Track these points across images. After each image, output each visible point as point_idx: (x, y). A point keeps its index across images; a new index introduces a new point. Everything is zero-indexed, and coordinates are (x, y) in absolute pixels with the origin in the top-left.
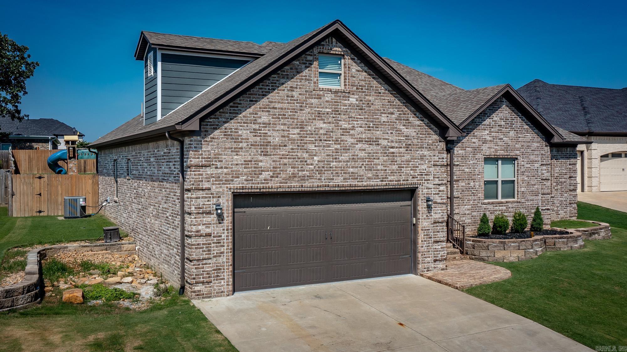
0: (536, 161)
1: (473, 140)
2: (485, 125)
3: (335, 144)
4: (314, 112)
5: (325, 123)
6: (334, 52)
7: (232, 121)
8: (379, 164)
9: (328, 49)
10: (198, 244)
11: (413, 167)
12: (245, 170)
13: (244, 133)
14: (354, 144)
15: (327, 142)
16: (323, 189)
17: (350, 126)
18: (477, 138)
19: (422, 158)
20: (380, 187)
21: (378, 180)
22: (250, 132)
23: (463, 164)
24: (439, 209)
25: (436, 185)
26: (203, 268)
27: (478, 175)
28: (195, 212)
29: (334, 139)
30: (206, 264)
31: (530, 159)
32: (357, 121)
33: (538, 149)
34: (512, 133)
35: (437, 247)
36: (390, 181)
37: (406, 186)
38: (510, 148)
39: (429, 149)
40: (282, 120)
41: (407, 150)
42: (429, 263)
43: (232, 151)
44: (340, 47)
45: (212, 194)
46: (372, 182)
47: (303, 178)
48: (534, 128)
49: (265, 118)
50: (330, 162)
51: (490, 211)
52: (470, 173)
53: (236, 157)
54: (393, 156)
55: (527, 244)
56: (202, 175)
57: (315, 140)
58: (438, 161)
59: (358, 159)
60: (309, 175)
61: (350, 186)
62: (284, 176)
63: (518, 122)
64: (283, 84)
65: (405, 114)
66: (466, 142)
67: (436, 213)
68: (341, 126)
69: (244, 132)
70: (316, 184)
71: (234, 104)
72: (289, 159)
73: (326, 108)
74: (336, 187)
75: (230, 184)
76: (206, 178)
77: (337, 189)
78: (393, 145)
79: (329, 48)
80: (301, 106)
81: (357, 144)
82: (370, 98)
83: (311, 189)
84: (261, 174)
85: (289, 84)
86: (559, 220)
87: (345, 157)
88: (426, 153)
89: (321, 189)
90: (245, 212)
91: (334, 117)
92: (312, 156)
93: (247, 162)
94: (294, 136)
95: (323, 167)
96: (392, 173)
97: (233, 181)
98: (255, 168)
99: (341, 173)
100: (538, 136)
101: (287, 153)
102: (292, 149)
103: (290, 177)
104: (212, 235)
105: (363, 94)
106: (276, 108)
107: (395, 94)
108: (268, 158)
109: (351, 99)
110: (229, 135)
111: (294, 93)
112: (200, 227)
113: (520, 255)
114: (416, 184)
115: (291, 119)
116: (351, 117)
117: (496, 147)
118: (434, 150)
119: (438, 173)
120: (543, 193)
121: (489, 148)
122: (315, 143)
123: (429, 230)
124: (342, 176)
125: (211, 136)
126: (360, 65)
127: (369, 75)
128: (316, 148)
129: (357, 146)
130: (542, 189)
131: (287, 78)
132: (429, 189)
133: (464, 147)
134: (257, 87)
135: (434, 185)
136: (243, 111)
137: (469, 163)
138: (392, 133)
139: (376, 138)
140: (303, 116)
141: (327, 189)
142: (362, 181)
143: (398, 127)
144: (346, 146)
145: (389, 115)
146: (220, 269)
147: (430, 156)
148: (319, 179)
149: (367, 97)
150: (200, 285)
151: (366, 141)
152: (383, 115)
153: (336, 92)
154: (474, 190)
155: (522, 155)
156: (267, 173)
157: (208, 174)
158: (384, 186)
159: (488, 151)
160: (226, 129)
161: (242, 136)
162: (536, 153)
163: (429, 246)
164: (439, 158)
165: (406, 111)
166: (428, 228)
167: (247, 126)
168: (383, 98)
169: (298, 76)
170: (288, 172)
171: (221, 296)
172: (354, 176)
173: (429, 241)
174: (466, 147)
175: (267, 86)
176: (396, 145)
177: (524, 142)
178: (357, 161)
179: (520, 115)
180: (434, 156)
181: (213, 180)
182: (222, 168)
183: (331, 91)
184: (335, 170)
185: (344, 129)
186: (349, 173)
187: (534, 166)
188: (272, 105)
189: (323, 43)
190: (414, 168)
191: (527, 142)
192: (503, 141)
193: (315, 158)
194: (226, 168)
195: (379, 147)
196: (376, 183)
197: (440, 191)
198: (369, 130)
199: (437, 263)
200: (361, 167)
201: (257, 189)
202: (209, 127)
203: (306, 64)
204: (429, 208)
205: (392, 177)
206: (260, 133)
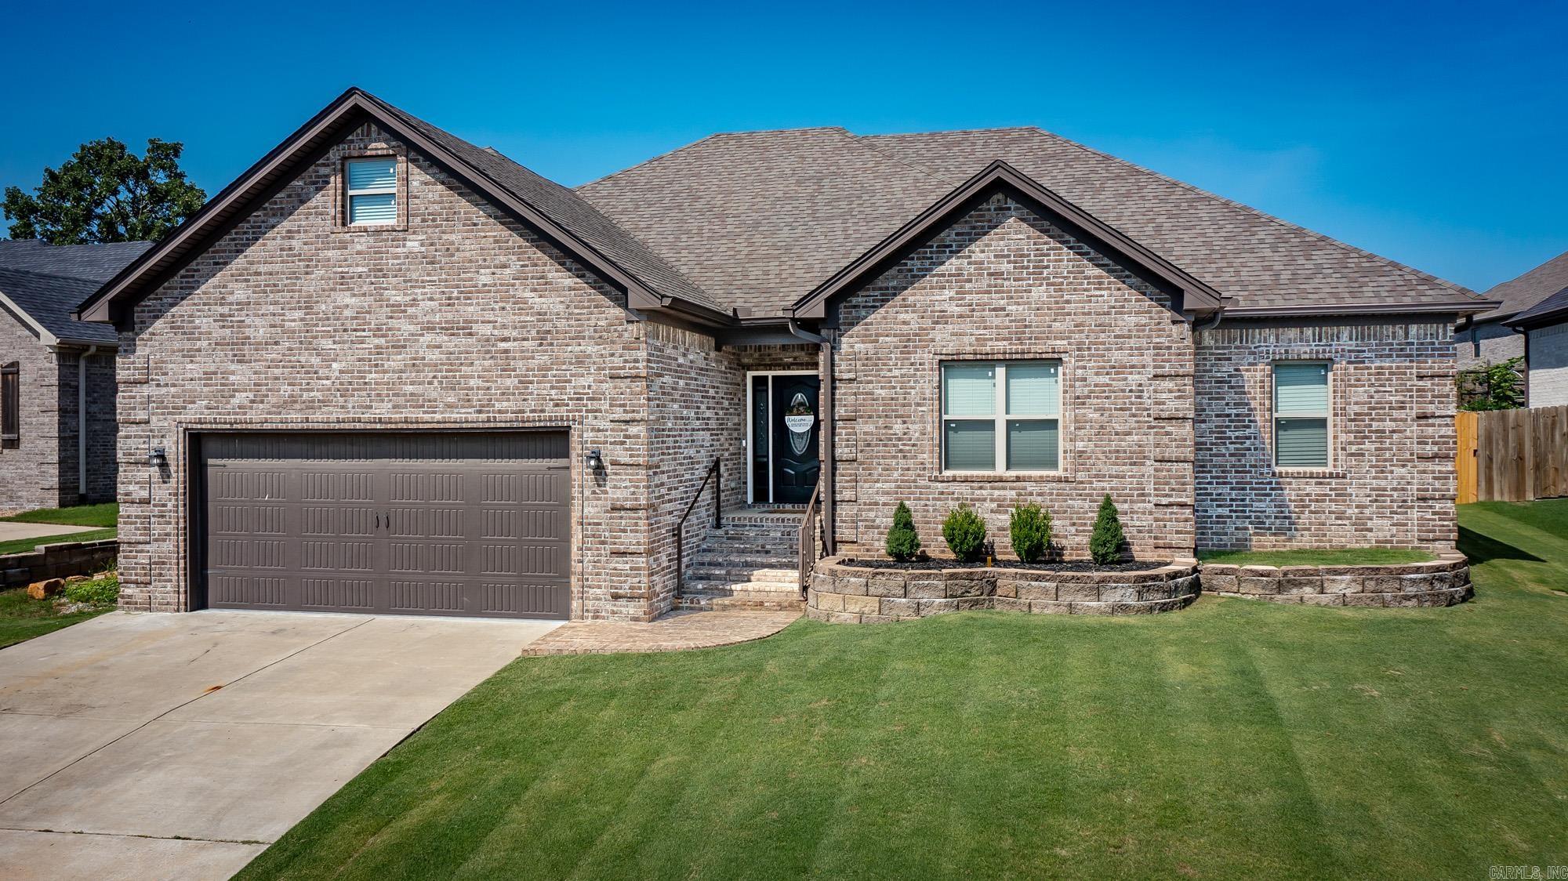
0: (1132, 367)
1: (902, 317)
2: (943, 275)
3: (375, 336)
4: (332, 276)
5: (355, 295)
6: (374, 153)
7: (184, 302)
8: (472, 377)
9: (360, 148)
10: (128, 517)
11: (558, 382)
12: (206, 389)
13: (203, 323)
14: (416, 335)
15: (358, 334)
16: (351, 426)
17: (408, 298)
18: (913, 312)
19: (580, 360)
20: (475, 425)
21: (470, 410)
22: (215, 321)
23: (869, 378)
24: (624, 477)
25: (620, 421)
26: (136, 557)
27: (918, 405)
28: (124, 461)
29: (372, 326)
30: (142, 551)
31: (1110, 361)
32: (424, 287)
33: (1144, 330)
34: (1039, 293)
35: (620, 566)
36: (500, 412)
37: (537, 424)
38: (1031, 333)
39: (600, 341)
40: (272, 296)
41: (541, 345)
42: (600, 599)
43: (184, 356)
44: (386, 141)
45: (151, 431)
46: (457, 413)
47: (310, 405)
48: (1127, 273)
49: (240, 293)
50: (365, 372)
51: (958, 499)
52: (892, 399)
53: (189, 366)
54: (507, 358)
55: (891, 583)
56: (134, 397)
57: (335, 331)
58: (623, 368)
59: (425, 365)
60: (321, 398)
61: (406, 422)
62: (274, 400)
63: (1061, 261)
64: (273, 227)
65: (536, 265)
66: (879, 323)
67: (615, 487)
68: (388, 300)
69: (205, 320)
70: (333, 417)
71: (187, 271)
72: (283, 367)
73: (357, 265)
74: (375, 422)
75: (180, 413)
76: (141, 403)
77: (378, 426)
78: (506, 333)
79: (362, 146)
80: (308, 266)
81: (423, 335)
82: (453, 237)
83: (326, 426)
84: (234, 396)
85: (286, 225)
86: (1367, 546)
87: (396, 361)
88: (591, 349)
89: (347, 426)
90: (225, 466)
91: (372, 283)
92: (328, 361)
93: (208, 375)
94: (293, 324)
95: (350, 383)
96: (503, 394)
97: (185, 408)
98: (222, 385)
99: (388, 396)
100: (1144, 294)
101: (280, 357)
102: (290, 349)
103: (285, 402)
104: (152, 502)
105: (437, 230)
106: (259, 274)
107: (510, 223)
108: (245, 366)
109: (409, 244)
110: (179, 327)
111: (294, 243)
112: (131, 488)
113: (866, 610)
114: (562, 420)
115: (288, 291)
116: (410, 281)
117: (982, 332)
118: (613, 342)
119: (622, 394)
120: (1159, 458)
121: (953, 334)
122: (334, 336)
123: (599, 524)
124: (390, 400)
125: (150, 330)
126: (430, 171)
127: (451, 189)
128: (335, 347)
129: (422, 339)
130: (1157, 445)
131: (282, 215)
132: (599, 430)
133: (871, 335)
134: (227, 237)
135: (612, 421)
136: (203, 284)
137: (889, 374)
138: (503, 308)
139: (465, 321)
140: (310, 285)
141: (358, 426)
142: (435, 412)
143: (519, 294)
144: (399, 341)
145: (498, 271)
146: (164, 563)
147: (602, 355)
148: (343, 407)
149: (445, 237)
150: (132, 585)
151: (442, 328)
152: (482, 271)
153: (378, 231)
154: (904, 445)
155: (1079, 350)
156: (244, 395)
157: (143, 397)
158: (483, 422)
159: (951, 344)
160: (173, 316)
161: (200, 328)
162: (1133, 342)
163: (599, 561)
164: (626, 361)
165: (538, 259)
166: (595, 521)
167: (209, 310)
168: (483, 234)
169: (302, 209)
170: (282, 392)
171: (166, 610)
172: (415, 400)
173: (598, 549)
174: (877, 335)
175: (245, 233)
176: (514, 334)
177: (1084, 314)
178: (423, 371)
179: (1072, 239)
180: (612, 355)
181: (153, 407)
182: (166, 385)
183: (366, 231)
184: (375, 389)
185: (393, 306)
186: (405, 395)
187: (1126, 379)
188: (254, 268)
189: (350, 138)
190: (561, 383)
191: (1098, 314)
192: (1007, 315)
193: (335, 365)
194: (174, 385)
195: (472, 340)
196: (464, 416)
197: (626, 437)
198: (449, 305)
199: (622, 602)
200: (430, 383)
201: (225, 423)
202: (146, 314)
203: (318, 182)
204: (600, 474)
205: (505, 404)
206: (231, 321)
